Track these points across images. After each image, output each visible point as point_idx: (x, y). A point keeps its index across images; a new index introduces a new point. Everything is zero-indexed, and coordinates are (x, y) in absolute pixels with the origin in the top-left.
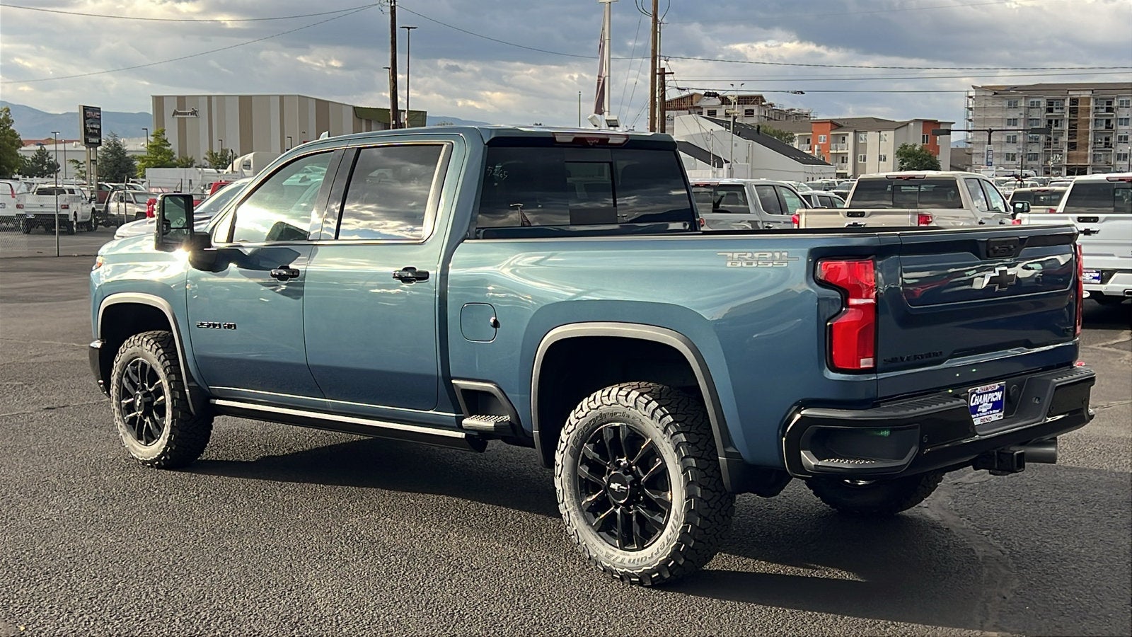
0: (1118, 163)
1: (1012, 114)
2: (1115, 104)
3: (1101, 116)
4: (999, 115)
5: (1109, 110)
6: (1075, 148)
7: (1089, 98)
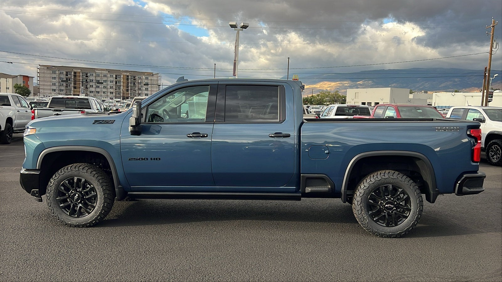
0: (90, 94)
1: (54, 76)
2: (89, 75)
3: (84, 78)
4: (49, 76)
5: (87, 76)
6: (76, 88)
7: (80, 72)
